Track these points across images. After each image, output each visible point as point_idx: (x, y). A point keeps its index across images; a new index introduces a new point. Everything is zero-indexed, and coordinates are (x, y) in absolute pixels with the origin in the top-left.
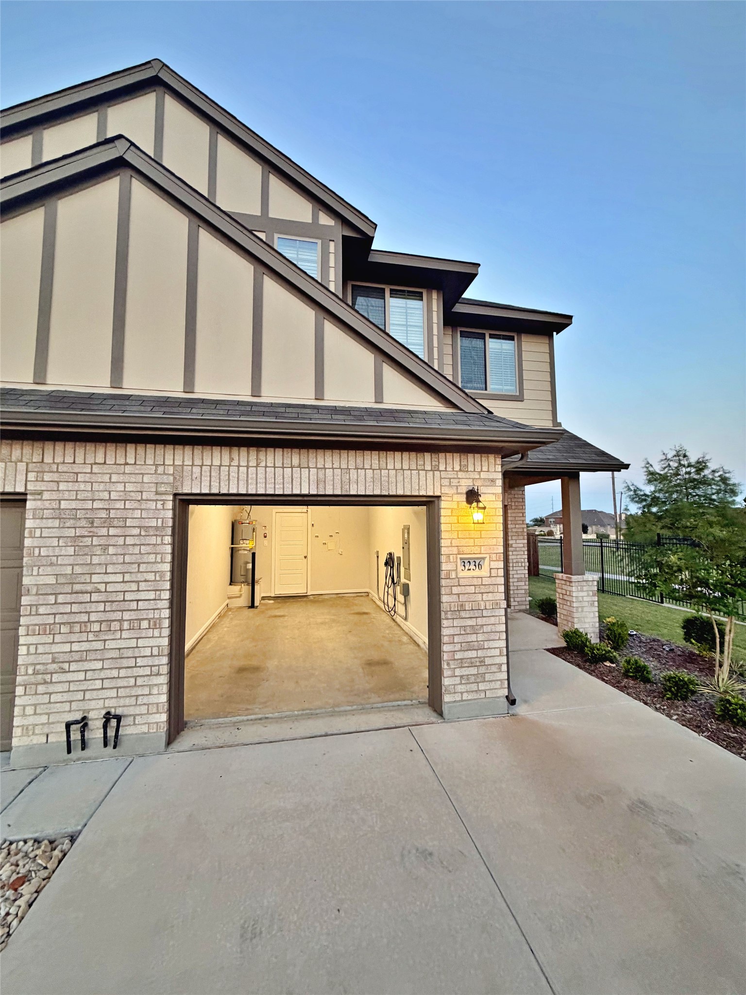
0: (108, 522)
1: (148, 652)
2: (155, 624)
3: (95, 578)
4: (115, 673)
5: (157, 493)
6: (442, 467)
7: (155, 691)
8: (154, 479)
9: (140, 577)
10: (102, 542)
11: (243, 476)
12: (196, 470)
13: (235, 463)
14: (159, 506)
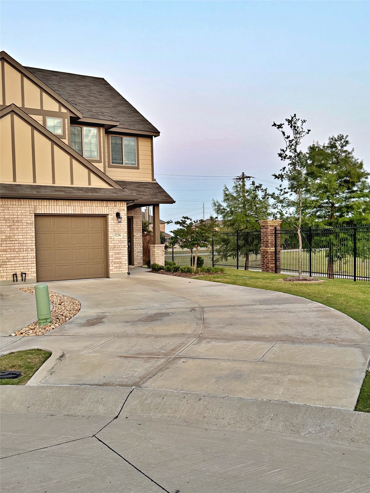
0: (18, 222)
1: (30, 257)
2: (32, 250)
3: (16, 237)
4: (22, 263)
5: (30, 213)
6: (109, 206)
7: (33, 267)
8: (29, 209)
9: (27, 237)
10: (17, 227)
11: (53, 208)
12: (40, 206)
13: (50, 204)
14: (31, 217)
